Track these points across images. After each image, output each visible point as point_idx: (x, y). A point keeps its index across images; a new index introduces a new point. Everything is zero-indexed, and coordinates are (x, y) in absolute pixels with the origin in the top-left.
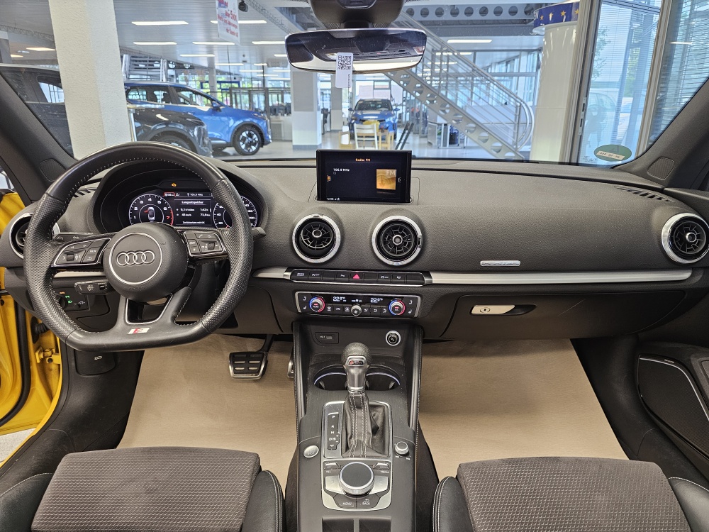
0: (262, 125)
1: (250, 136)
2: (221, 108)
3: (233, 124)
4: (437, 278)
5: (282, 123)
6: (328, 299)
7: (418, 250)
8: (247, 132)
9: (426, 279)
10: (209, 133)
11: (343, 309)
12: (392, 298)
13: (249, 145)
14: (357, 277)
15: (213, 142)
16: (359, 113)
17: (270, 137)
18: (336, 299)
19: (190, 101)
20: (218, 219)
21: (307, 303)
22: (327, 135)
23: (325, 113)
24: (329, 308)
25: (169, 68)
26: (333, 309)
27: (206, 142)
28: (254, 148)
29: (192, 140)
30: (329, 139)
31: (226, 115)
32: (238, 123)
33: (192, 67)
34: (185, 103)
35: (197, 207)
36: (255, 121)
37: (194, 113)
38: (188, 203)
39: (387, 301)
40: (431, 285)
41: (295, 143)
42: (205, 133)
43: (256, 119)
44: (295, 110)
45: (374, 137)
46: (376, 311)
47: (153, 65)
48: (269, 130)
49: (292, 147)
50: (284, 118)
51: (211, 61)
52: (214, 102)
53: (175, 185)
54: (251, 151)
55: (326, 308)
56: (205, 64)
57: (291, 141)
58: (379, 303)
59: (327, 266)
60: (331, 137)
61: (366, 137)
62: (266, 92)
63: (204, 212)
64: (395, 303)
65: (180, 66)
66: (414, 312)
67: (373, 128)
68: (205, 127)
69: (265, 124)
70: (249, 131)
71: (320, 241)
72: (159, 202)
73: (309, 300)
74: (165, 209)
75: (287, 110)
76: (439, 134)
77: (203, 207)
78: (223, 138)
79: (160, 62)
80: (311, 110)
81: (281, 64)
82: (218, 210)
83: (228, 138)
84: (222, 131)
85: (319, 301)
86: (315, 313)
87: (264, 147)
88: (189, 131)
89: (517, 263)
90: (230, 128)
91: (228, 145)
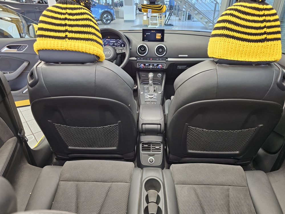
0: (112, 11)
1: (107, 16)
2: (96, 4)
3: (101, 11)
4: (169, 59)
5: (119, 10)
6: (145, 65)
7: (165, 53)
8: (106, 15)
9: (167, 60)
11: (148, 67)
12: (159, 64)
13: (107, 20)
14: (151, 59)
17: (115, 17)
18: (146, 65)
20: (119, 46)
21: (140, 66)
22: (137, 15)
24: (145, 67)
26: (146, 67)
28: (109, 21)
30: (138, 17)
31: (98, 8)
32: (103, 11)
35: (114, 43)
38: (112, 42)
39: (158, 65)
40: (168, 61)
41: (125, 19)
43: (110, 9)
44: (125, 5)
45: (157, 17)
46: (155, 67)
48: (115, 14)
49: (124, 21)
50: (120, 8)
53: (109, 37)
54: (108, 22)
55: (144, 67)
57: (123, 18)
58: (156, 66)
59: (145, 57)
60: (139, 16)
61: (154, 17)
63: (115, 44)
64: (159, 65)
66: (164, 67)
70: (107, 14)
71: (143, 51)
72: (105, 41)
73: (140, 65)
74: (106, 43)
75: (121, 5)
76: (184, 15)
77: (115, 43)
80: (131, 5)
82: (119, 44)
83: (99, 17)
84: (96, 14)
85: (143, 65)
86: (141, 68)
87: (113, 21)
89: (187, 56)
90: (99, 13)
91: (99, 20)
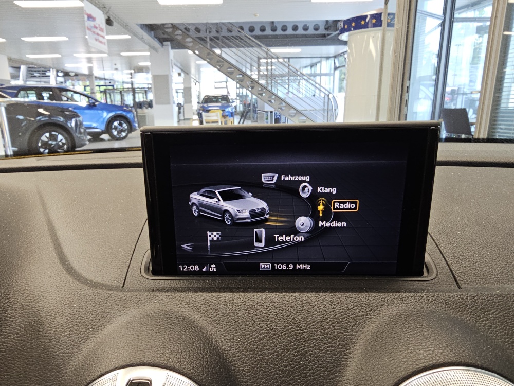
0: (129, 115)
1: (120, 124)
2: (96, 104)
3: (107, 115)
5: (146, 114)
8: (118, 122)
10: (84, 123)
13: (120, 132)
15: (88, 130)
16: (205, 105)
17: (137, 125)
19: (72, 100)
23: (179, 105)
25: (58, 76)
27: (82, 130)
28: (124, 134)
29: (70, 130)
31: (102, 109)
32: (111, 115)
33: (76, 75)
34: (67, 101)
36: (124, 114)
37: (74, 108)
42: (81, 124)
43: (126, 112)
44: (156, 104)
45: (218, 122)
47: (45, 74)
48: (136, 120)
50: (146, 111)
51: (91, 69)
52: (90, 99)
54: (122, 136)
56: (86, 72)
60: (184, 123)
61: (213, 122)
62: (134, 91)
65: (66, 74)
67: (217, 116)
68: (81, 119)
69: (132, 116)
70: (120, 121)
75: (150, 105)
76: (267, 119)
78: (98, 127)
79: (50, 71)
80: (169, 103)
81: (144, 70)
83: (103, 127)
84: (97, 122)
87: (133, 133)
88: (67, 122)
90: (104, 119)
91: (103, 133)
